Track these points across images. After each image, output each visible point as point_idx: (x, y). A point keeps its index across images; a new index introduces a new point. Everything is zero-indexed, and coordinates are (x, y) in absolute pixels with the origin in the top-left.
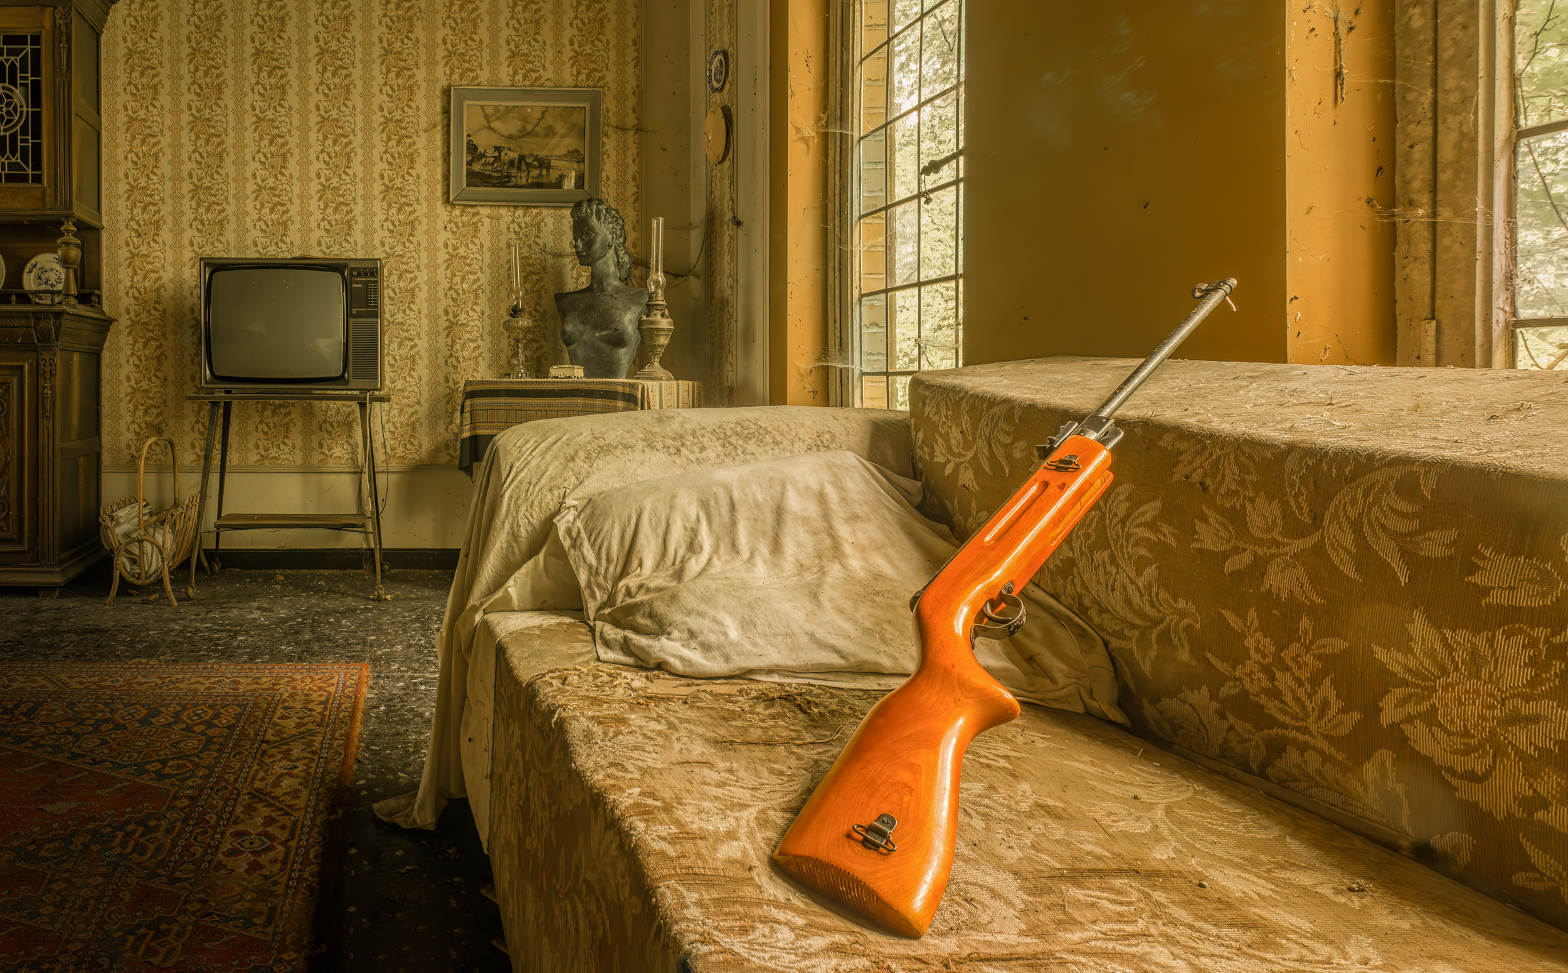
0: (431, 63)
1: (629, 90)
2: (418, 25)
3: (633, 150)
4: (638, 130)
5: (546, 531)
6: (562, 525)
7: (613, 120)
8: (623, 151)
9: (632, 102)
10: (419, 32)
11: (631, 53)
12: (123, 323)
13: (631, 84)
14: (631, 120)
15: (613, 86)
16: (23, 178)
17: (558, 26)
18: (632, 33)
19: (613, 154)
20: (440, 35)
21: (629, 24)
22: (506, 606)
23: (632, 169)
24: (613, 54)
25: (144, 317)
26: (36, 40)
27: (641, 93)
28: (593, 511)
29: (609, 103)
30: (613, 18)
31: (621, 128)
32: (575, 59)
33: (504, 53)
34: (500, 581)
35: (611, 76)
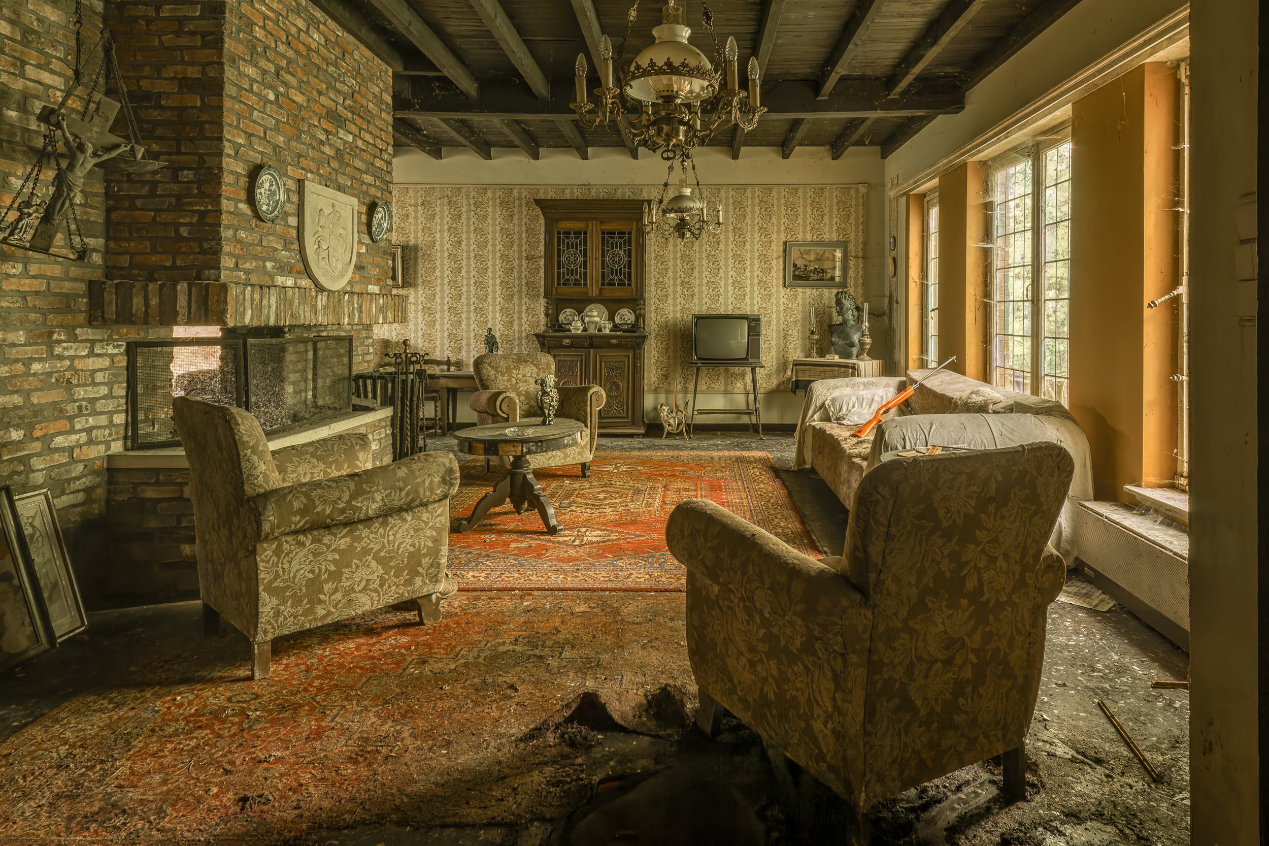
0: (779, 232)
1: (860, 242)
2: (774, 218)
3: (861, 265)
4: (863, 258)
5: (823, 405)
6: (826, 403)
7: (853, 254)
8: (857, 266)
9: (861, 246)
10: (774, 220)
11: (861, 227)
12: (653, 335)
13: (861, 239)
14: (860, 254)
15: (853, 240)
16: (624, 284)
17: (831, 218)
18: (861, 220)
19: (853, 267)
20: (782, 221)
21: (860, 216)
22: (814, 421)
23: (861, 273)
24: (853, 228)
25: (661, 332)
26: (630, 233)
27: (865, 243)
28: (834, 400)
29: (852, 247)
30: (854, 214)
31: (857, 257)
32: (837, 230)
33: (809, 228)
34: (812, 416)
35: (852, 237)
